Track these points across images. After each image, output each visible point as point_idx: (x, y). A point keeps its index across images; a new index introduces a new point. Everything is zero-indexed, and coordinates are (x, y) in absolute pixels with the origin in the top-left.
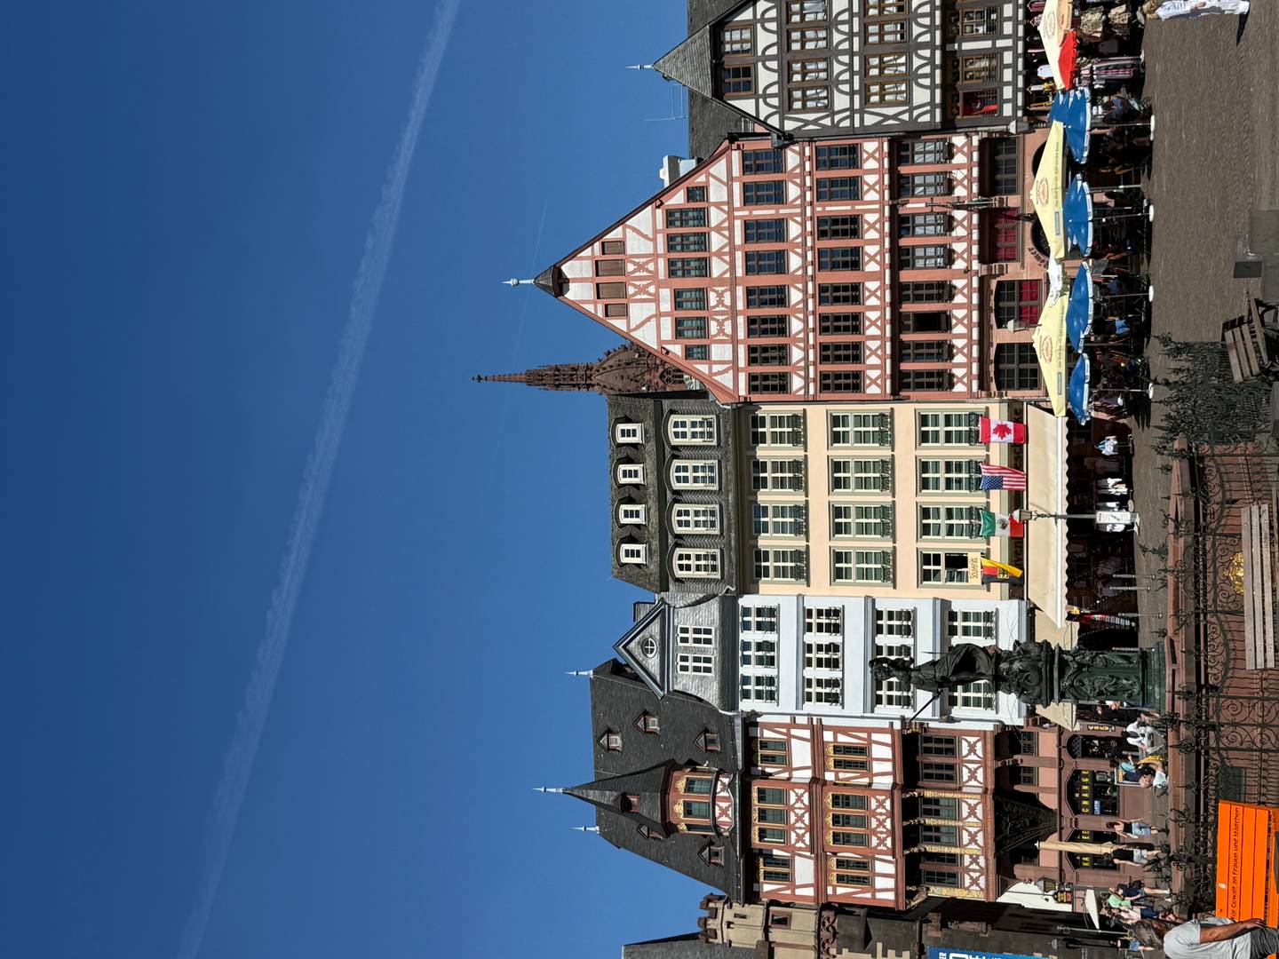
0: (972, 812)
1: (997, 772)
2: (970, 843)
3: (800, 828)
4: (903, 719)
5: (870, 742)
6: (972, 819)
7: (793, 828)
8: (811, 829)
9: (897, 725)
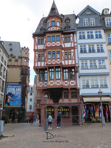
0: (58, 83)
1: (67, 89)
2: (50, 82)
3: (51, 44)
4: (79, 67)
5: (72, 60)
6: (56, 83)
7: (51, 43)
8: (51, 47)
9: (77, 65)
